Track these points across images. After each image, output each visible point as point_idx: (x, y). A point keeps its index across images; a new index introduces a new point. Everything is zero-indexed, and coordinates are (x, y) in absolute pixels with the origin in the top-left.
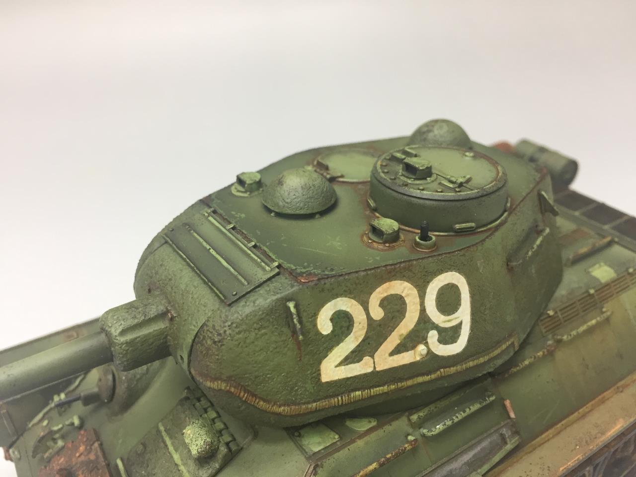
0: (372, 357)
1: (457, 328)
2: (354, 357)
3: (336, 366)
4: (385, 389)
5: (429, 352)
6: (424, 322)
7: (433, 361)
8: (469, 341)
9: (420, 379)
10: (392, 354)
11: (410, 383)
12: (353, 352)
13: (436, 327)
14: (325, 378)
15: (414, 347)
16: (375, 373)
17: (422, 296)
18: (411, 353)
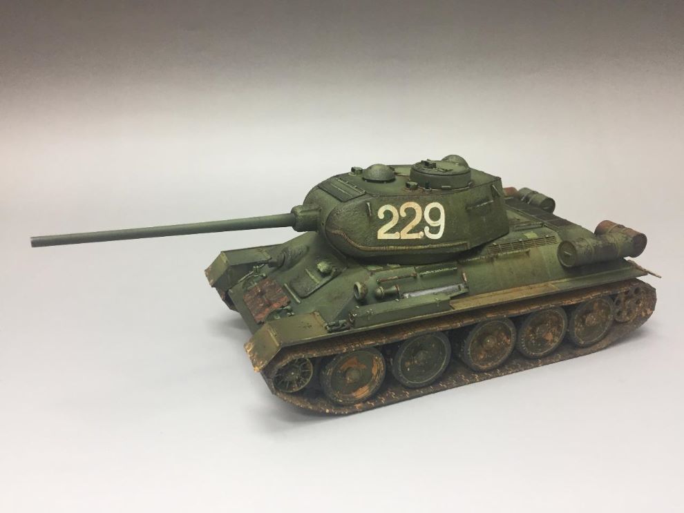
0: (400, 232)
1: (439, 227)
2: (392, 231)
3: (385, 233)
4: (404, 248)
5: (425, 236)
6: (423, 223)
7: (426, 240)
8: (443, 234)
9: (420, 247)
10: (408, 233)
11: (415, 248)
12: (392, 228)
13: (429, 225)
14: (379, 238)
15: (418, 232)
16: (400, 240)
17: (423, 211)
18: (417, 234)
